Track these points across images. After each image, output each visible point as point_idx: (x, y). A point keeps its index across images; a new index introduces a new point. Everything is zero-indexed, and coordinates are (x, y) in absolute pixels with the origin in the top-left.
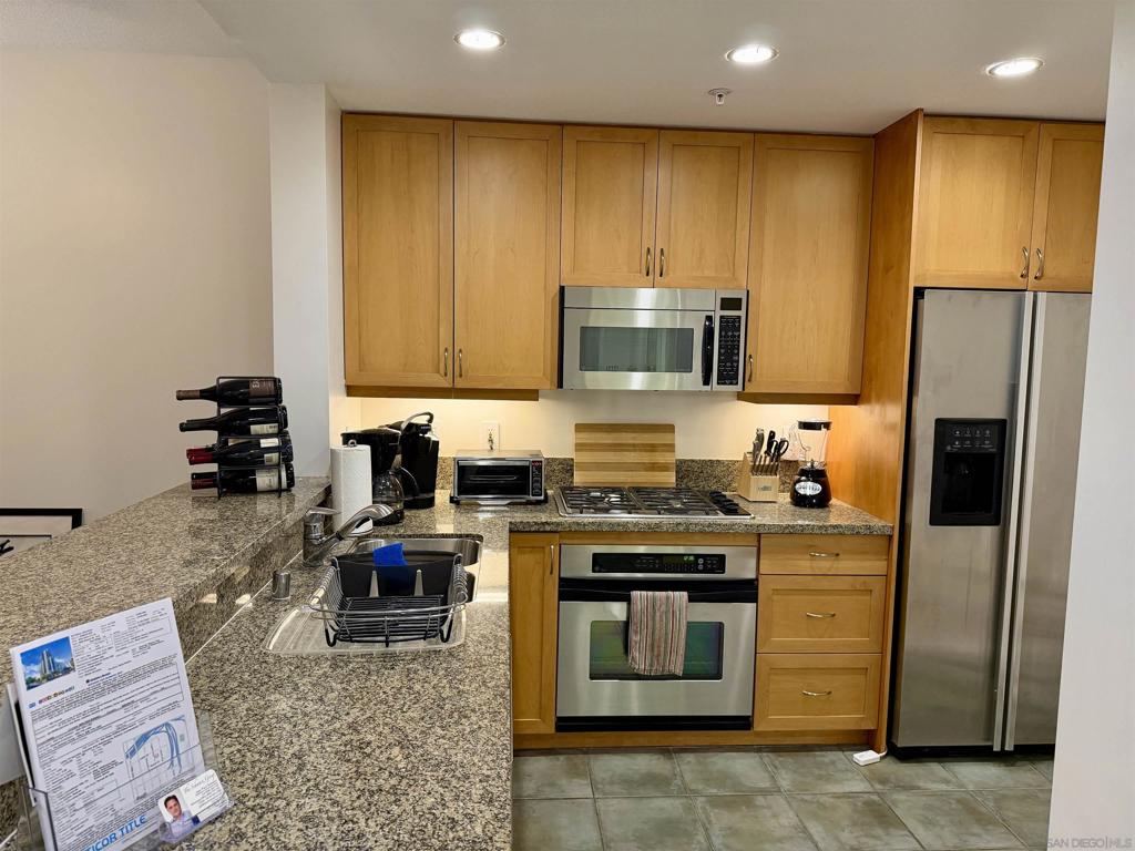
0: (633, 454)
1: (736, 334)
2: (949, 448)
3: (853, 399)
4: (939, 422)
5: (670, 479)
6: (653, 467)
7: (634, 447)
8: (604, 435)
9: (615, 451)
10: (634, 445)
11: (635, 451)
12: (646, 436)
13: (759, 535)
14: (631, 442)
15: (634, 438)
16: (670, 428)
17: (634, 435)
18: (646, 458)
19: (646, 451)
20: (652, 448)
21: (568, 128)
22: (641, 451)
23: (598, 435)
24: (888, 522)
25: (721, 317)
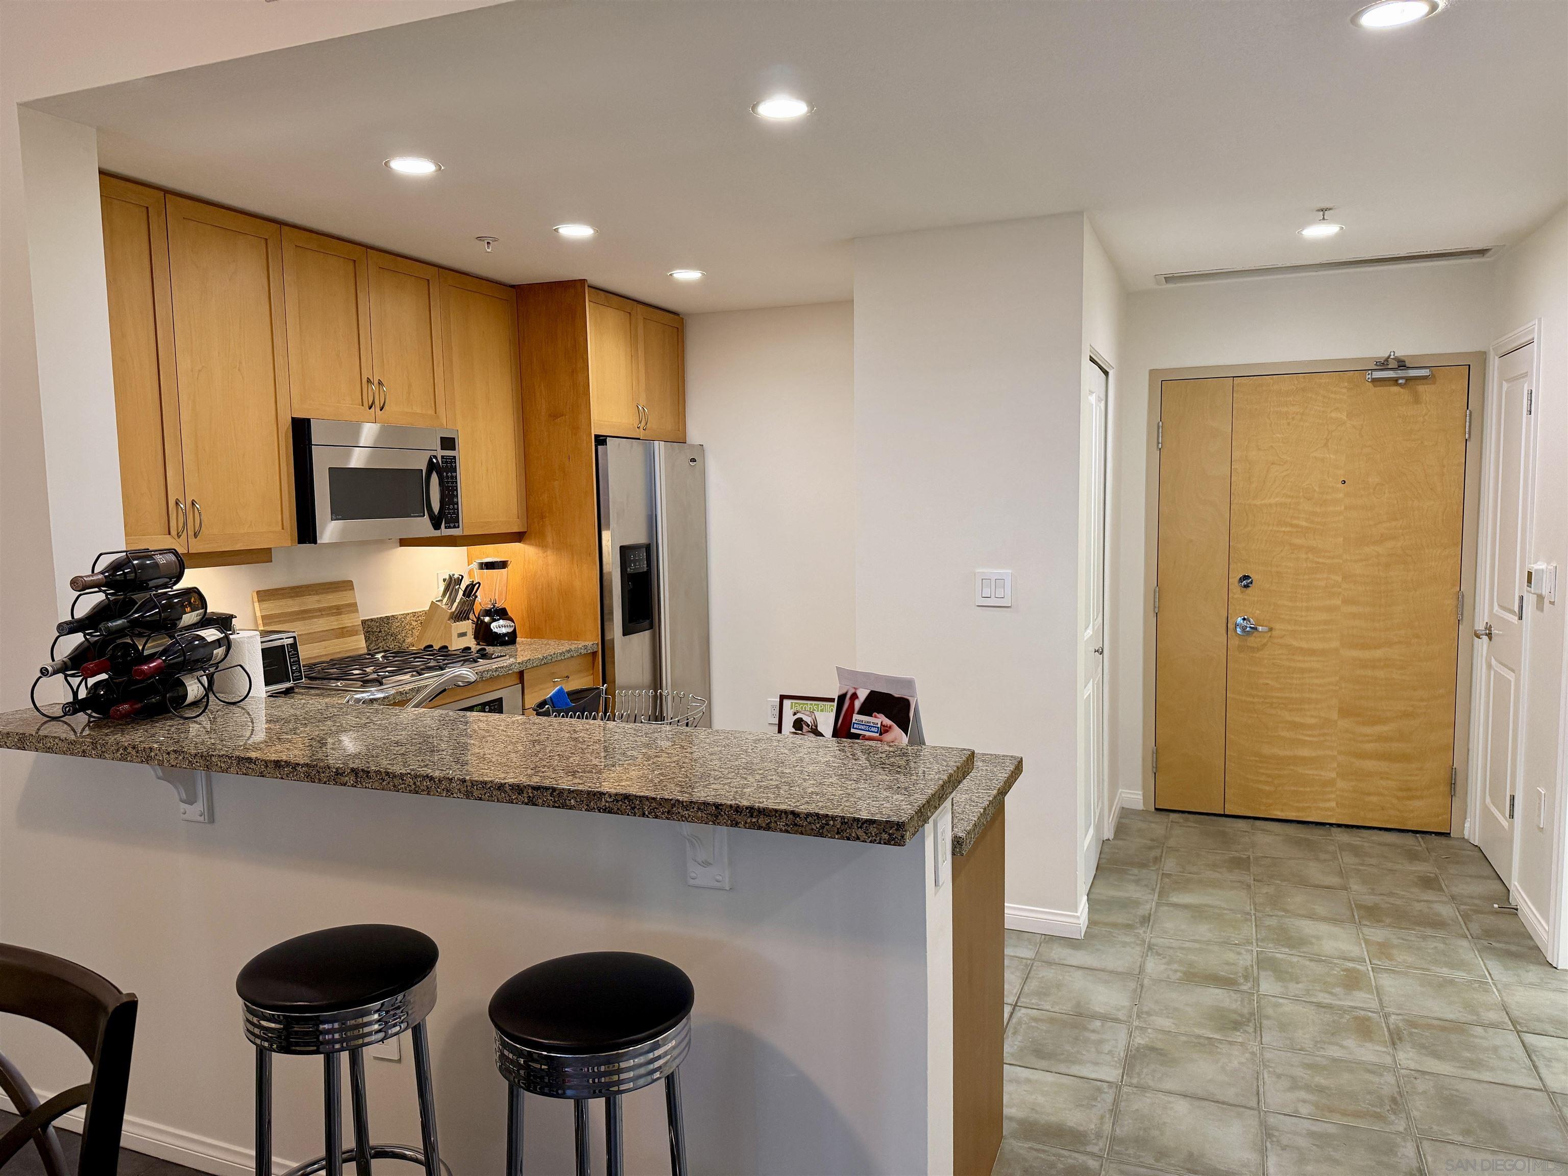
0: (322, 621)
1: (454, 474)
2: (629, 569)
3: (518, 537)
4: (621, 547)
5: (359, 644)
6: (343, 632)
7: (322, 612)
8: (290, 602)
9: (304, 619)
10: (320, 610)
11: (322, 616)
12: (331, 596)
13: (521, 674)
14: (316, 606)
15: (319, 601)
16: (347, 585)
17: (316, 598)
18: (331, 623)
19: (332, 614)
20: (337, 611)
21: (287, 228)
22: (328, 615)
23: (282, 602)
24: (591, 641)
25: (443, 457)
